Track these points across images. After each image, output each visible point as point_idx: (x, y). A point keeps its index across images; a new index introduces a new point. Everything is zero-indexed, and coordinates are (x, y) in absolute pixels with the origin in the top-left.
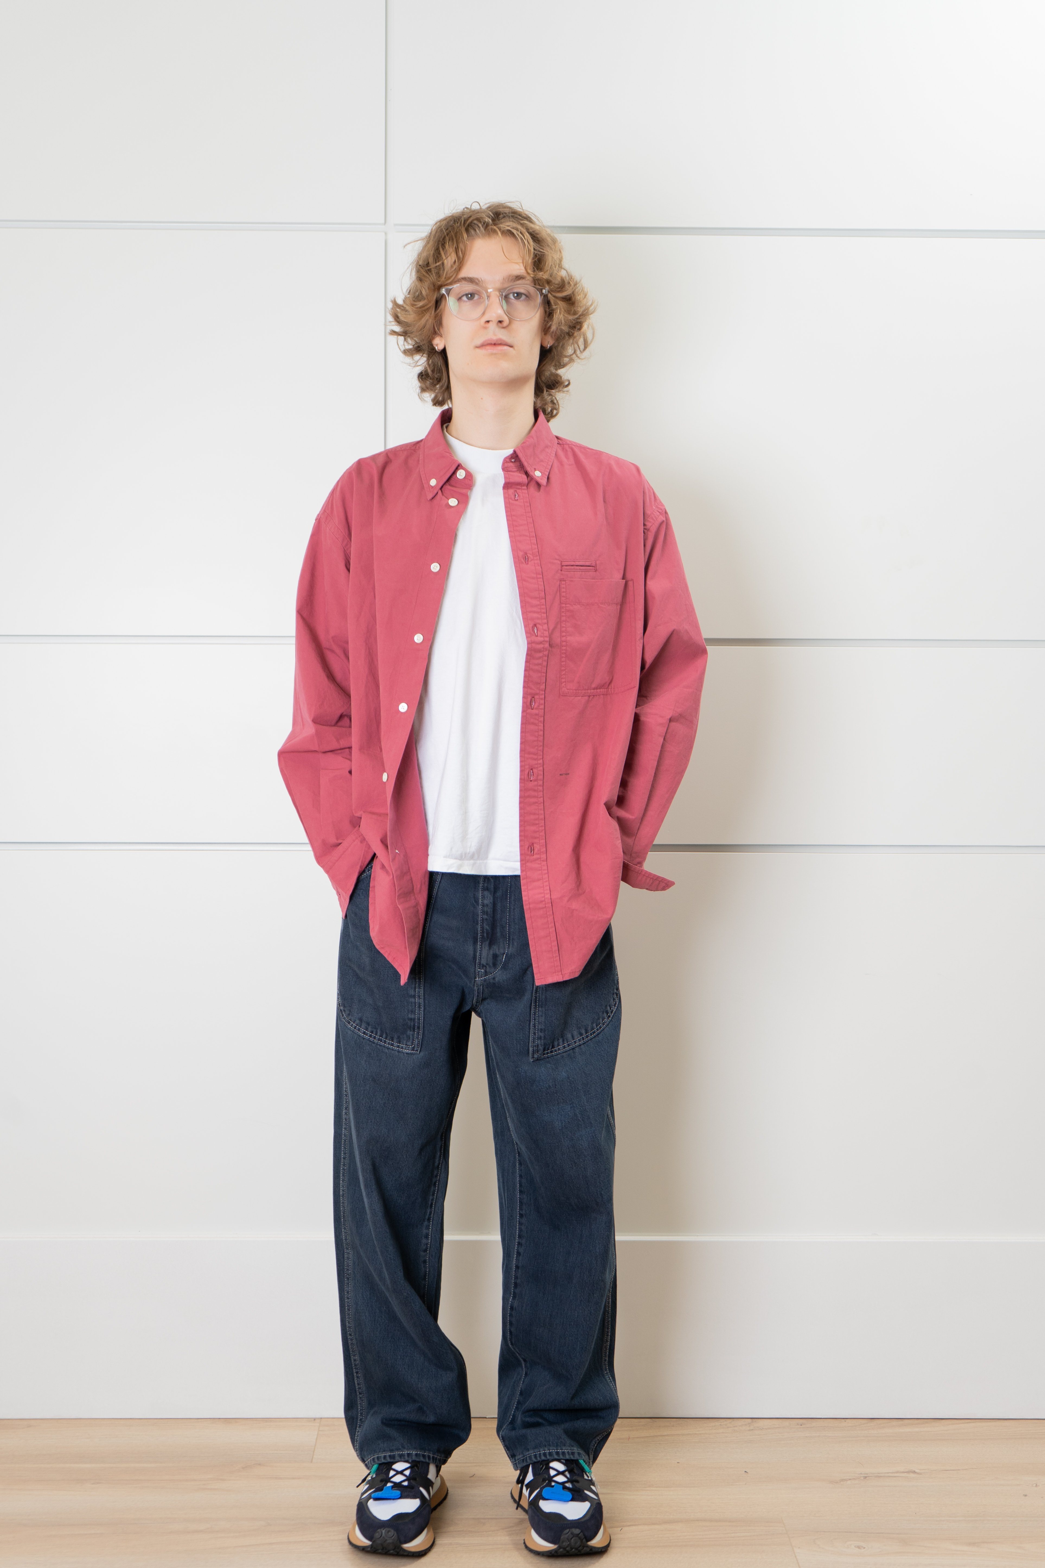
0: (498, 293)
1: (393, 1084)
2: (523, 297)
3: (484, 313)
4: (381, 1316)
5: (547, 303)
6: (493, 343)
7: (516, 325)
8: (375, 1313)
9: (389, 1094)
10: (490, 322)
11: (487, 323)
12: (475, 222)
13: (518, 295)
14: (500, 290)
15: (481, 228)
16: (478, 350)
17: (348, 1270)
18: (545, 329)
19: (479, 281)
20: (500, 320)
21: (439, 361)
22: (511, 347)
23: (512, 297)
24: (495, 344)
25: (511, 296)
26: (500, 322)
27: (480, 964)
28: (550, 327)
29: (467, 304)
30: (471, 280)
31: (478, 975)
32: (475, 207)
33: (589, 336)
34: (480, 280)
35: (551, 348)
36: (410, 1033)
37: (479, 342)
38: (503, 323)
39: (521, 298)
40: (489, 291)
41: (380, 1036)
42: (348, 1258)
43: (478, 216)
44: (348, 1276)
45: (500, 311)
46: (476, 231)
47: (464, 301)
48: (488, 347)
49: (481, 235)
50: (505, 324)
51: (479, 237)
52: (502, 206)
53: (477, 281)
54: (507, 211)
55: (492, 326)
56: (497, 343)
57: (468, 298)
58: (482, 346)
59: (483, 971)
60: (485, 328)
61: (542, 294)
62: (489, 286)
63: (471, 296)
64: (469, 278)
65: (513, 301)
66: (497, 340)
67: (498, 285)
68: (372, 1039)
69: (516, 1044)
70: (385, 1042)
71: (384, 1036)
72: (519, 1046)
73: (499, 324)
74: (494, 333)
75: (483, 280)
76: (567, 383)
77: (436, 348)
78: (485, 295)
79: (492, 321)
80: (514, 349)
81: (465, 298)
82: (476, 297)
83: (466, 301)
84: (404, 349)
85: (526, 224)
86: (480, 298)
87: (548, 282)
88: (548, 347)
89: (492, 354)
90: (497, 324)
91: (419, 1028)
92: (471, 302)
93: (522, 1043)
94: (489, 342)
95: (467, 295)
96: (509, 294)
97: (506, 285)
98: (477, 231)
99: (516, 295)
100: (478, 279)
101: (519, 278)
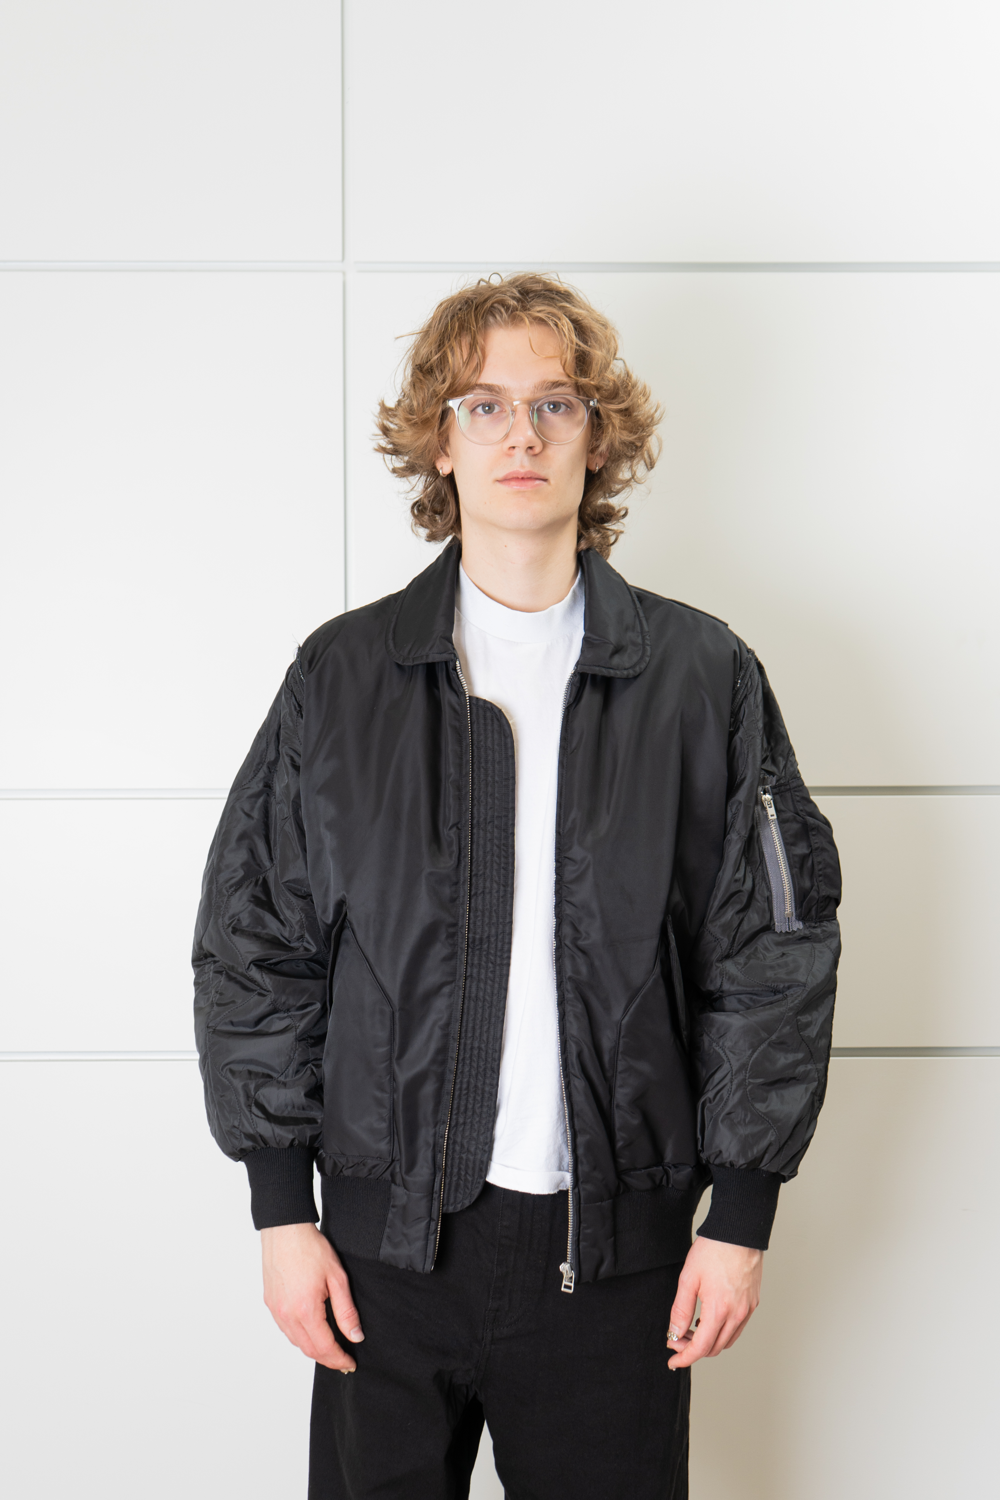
0: (526, 407)
2: (563, 408)
3: (507, 436)
5: (596, 415)
6: (520, 477)
7: (551, 451)
10: (516, 448)
11: (512, 449)
12: (496, 305)
13: (555, 406)
14: (530, 403)
15: (505, 314)
16: (498, 485)
18: (591, 449)
19: (500, 389)
20: (530, 446)
21: (445, 489)
22: (545, 480)
23: (547, 410)
24: (523, 478)
25: (545, 408)
26: (531, 448)
28: (598, 447)
29: (483, 419)
30: (490, 388)
32: (495, 281)
33: (655, 451)
34: (503, 388)
35: (600, 470)
37: (501, 474)
38: (535, 448)
39: (559, 410)
40: (515, 403)
43: (499, 296)
45: (530, 433)
46: (496, 318)
47: (480, 415)
48: (513, 483)
49: (503, 324)
50: (537, 450)
51: (500, 325)
52: (535, 280)
53: (497, 389)
54: (538, 287)
55: (520, 455)
56: (525, 477)
57: (485, 412)
58: (505, 480)
60: (510, 456)
61: (588, 407)
62: (516, 397)
63: (489, 408)
64: (486, 385)
65: (548, 415)
66: (526, 473)
67: (527, 395)
73: (529, 451)
74: (521, 463)
75: (506, 387)
76: (623, 513)
77: (441, 472)
78: (508, 409)
79: (519, 447)
80: (550, 484)
81: (480, 410)
82: (497, 409)
83: (483, 415)
84: (393, 467)
85: (567, 307)
86: (502, 411)
87: (598, 389)
88: (597, 471)
89: (519, 492)
90: (526, 451)
92: (489, 416)
94: (515, 476)
95: (484, 406)
96: (542, 405)
97: (539, 395)
98: (498, 317)
99: (552, 407)
100: (498, 387)
101: (556, 384)
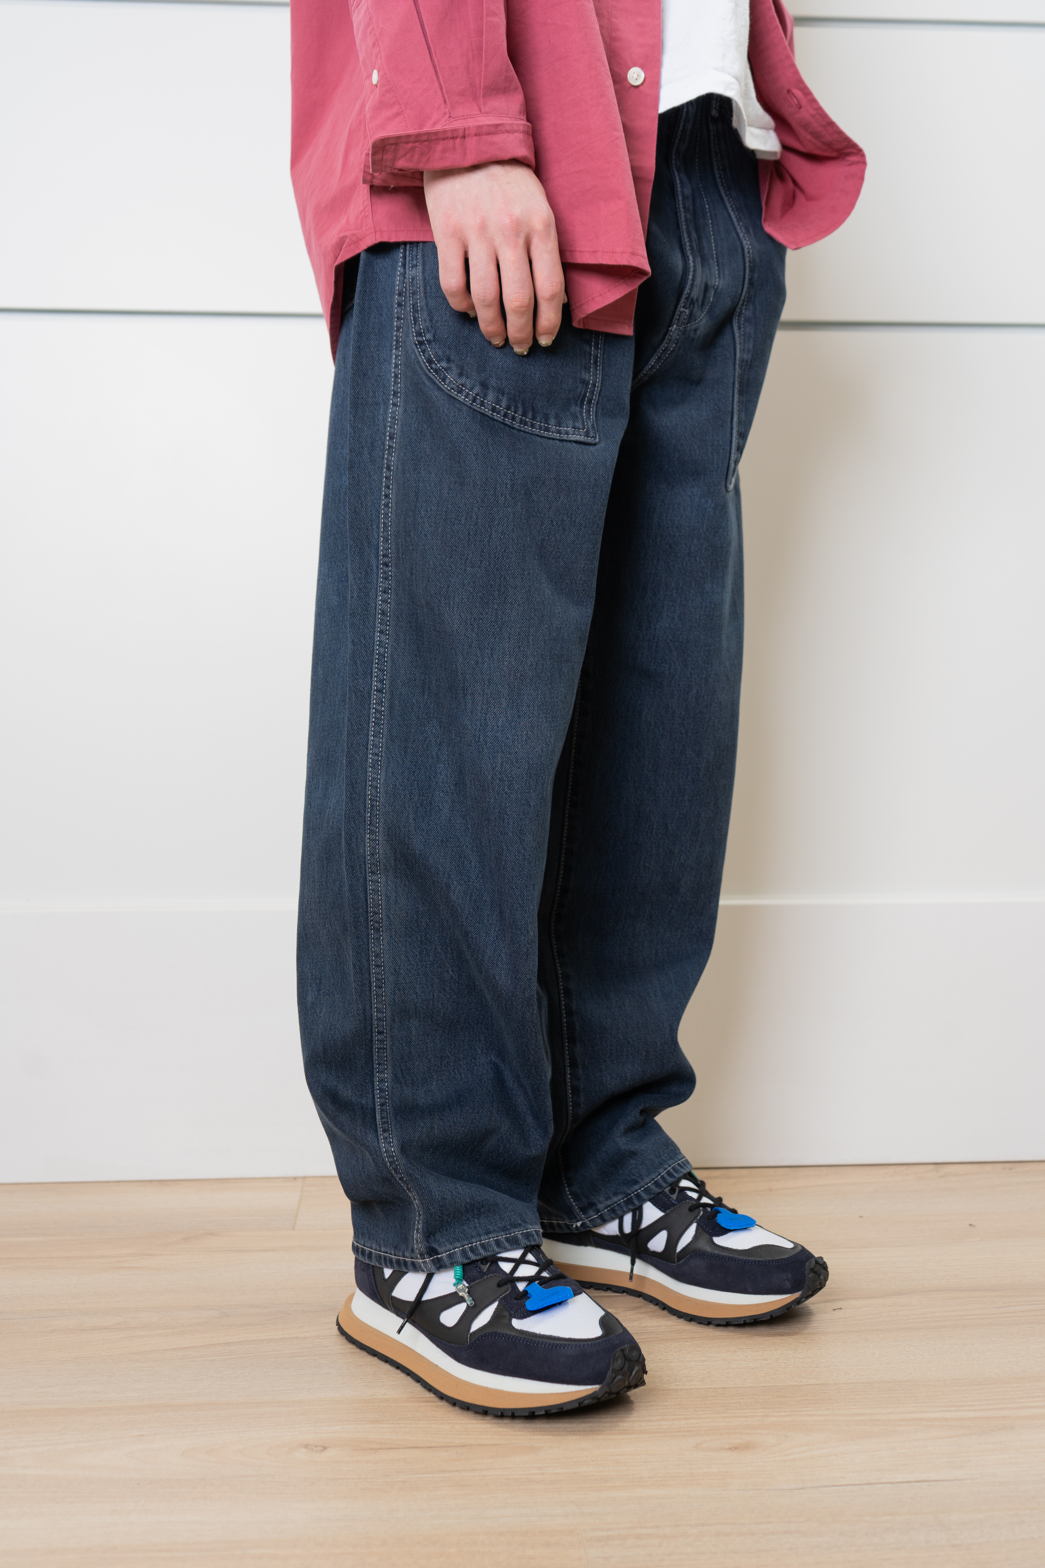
1: (562, 498)
4: (444, 989)
8: (432, 985)
9: (552, 522)
17: (375, 913)
27: (689, 297)
31: (678, 320)
36: (575, 409)
41: (523, 416)
42: (375, 891)
44: (376, 925)
59: (687, 311)
68: (508, 421)
69: (712, 453)
70: (533, 426)
71: (530, 415)
72: (715, 457)
91: (590, 402)
93: (721, 451)
